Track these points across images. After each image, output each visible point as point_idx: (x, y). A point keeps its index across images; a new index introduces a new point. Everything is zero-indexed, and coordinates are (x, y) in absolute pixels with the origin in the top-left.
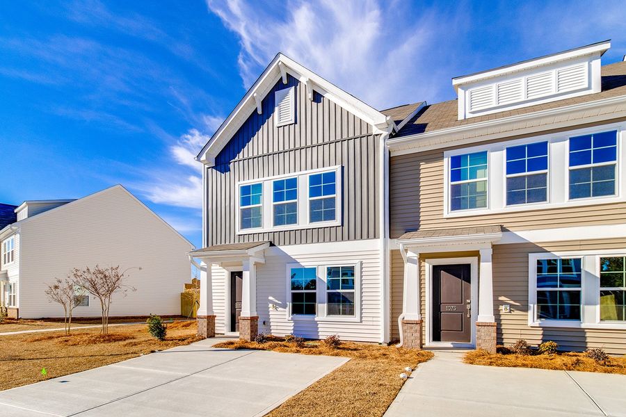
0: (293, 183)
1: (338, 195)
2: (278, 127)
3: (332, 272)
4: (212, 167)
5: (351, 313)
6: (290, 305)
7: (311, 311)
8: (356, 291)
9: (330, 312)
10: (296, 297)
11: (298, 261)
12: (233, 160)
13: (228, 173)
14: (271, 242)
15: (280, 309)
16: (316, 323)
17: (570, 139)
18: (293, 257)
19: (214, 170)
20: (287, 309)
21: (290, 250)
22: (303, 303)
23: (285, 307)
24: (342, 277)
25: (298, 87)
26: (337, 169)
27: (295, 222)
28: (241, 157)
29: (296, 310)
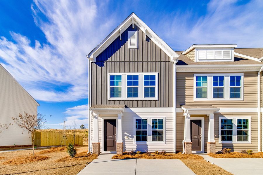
0: (136, 77)
1: (156, 86)
2: (130, 49)
3: (154, 121)
4: (94, 63)
5: (162, 140)
6: (135, 136)
7: (145, 139)
8: (164, 130)
9: (153, 140)
10: (138, 133)
11: (139, 115)
12: (106, 61)
13: (103, 67)
14: (126, 105)
15: (130, 139)
16: (147, 145)
17: (230, 76)
18: (137, 113)
19: (95, 65)
20: (134, 138)
21: (135, 110)
22: (141, 136)
23: (132, 137)
24: (158, 123)
25: (139, 31)
26: (156, 74)
27: (137, 97)
28: (110, 60)
29: (138, 139)
